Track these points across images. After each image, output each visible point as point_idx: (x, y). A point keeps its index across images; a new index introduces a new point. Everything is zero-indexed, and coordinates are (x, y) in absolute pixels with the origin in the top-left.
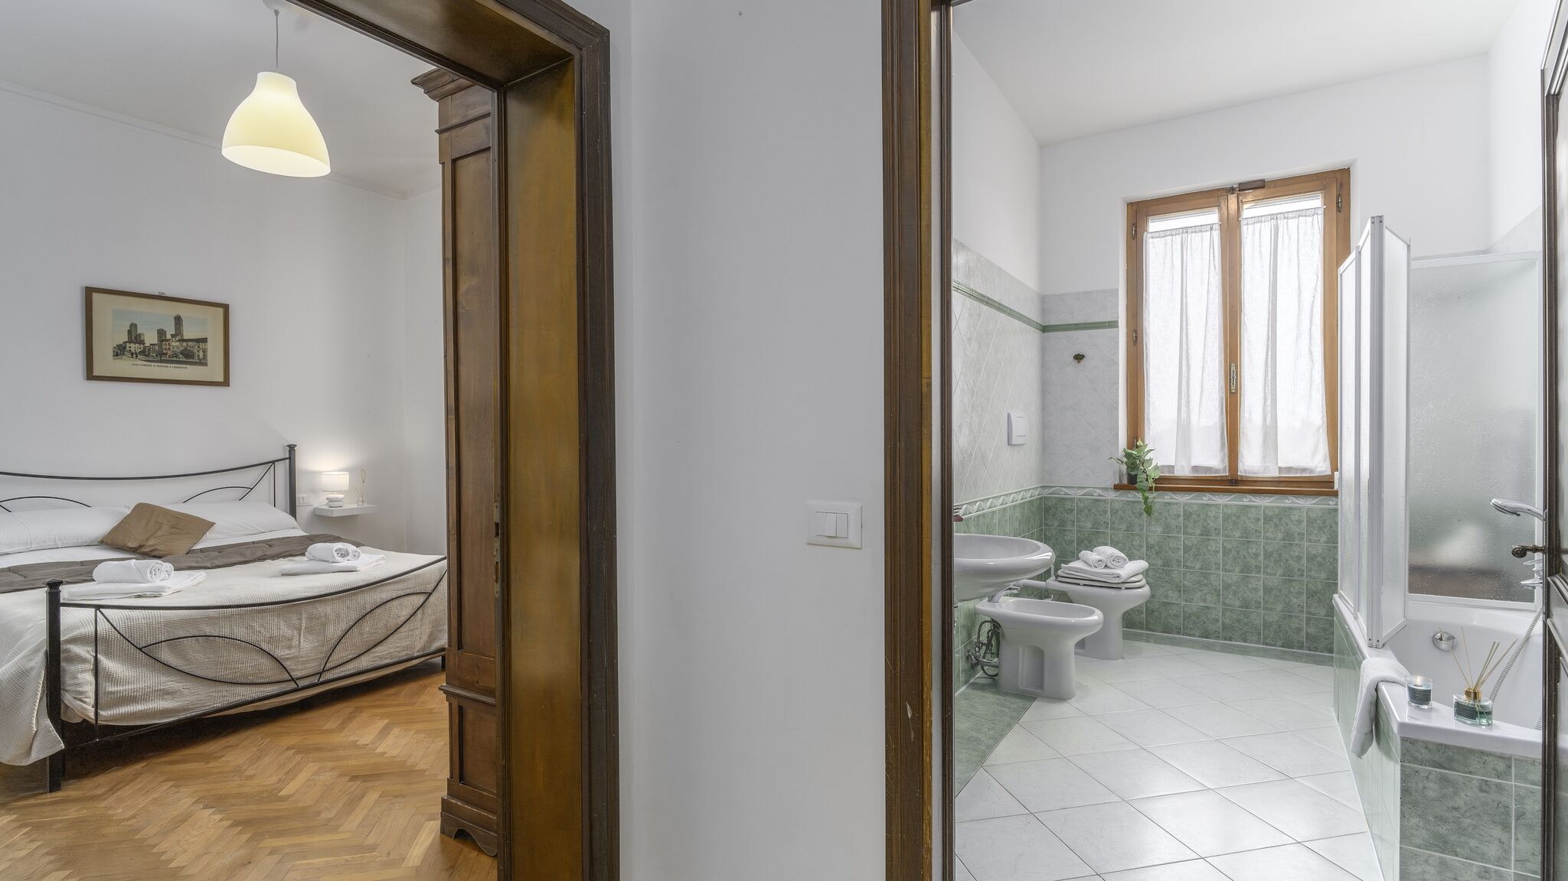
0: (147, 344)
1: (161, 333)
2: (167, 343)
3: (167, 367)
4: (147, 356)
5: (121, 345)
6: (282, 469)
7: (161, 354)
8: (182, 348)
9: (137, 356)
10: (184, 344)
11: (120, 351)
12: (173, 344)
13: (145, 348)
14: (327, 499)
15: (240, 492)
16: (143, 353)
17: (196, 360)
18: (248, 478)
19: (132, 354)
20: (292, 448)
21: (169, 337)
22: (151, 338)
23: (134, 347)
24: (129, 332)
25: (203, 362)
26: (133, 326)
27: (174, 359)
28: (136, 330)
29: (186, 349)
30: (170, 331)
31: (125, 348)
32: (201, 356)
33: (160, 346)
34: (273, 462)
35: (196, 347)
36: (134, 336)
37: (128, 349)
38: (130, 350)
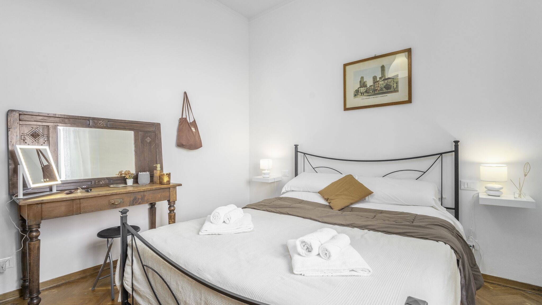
0: (368, 86)
1: (375, 78)
2: (377, 83)
3: (377, 97)
4: (368, 93)
5: (357, 90)
6: (449, 160)
7: (375, 90)
8: (385, 84)
9: (363, 94)
10: (386, 81)
11: (357, 93)
12: (380, 83)
13: (367, 89)
14: (486, 188)
15: (418, 174)
16: (366, 92)
17: (392, 90)
18: (423, 165)
19: (361, 94)
20: (456, 142)
21: (378, 79)
22: (370, 83)
23: (362, 90)
24: (360, 82)
25: (396, 91)
26: (362, 78)
27: (381, 92)
28: (363, 80)
29: (387, 85)
30: (379, 75)
31: (359, 91)
32: (395, 87)
33: (374, 86)
34: (441, 154)
35: (392, 82)
36: (363, 84)
37: (360, 91)
38: (361, 92)
